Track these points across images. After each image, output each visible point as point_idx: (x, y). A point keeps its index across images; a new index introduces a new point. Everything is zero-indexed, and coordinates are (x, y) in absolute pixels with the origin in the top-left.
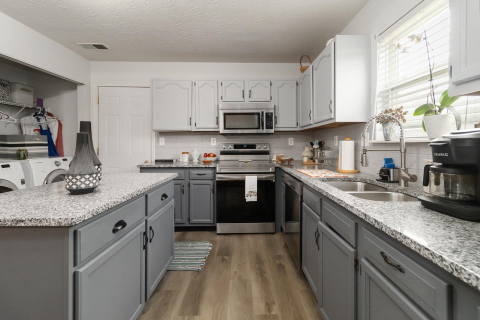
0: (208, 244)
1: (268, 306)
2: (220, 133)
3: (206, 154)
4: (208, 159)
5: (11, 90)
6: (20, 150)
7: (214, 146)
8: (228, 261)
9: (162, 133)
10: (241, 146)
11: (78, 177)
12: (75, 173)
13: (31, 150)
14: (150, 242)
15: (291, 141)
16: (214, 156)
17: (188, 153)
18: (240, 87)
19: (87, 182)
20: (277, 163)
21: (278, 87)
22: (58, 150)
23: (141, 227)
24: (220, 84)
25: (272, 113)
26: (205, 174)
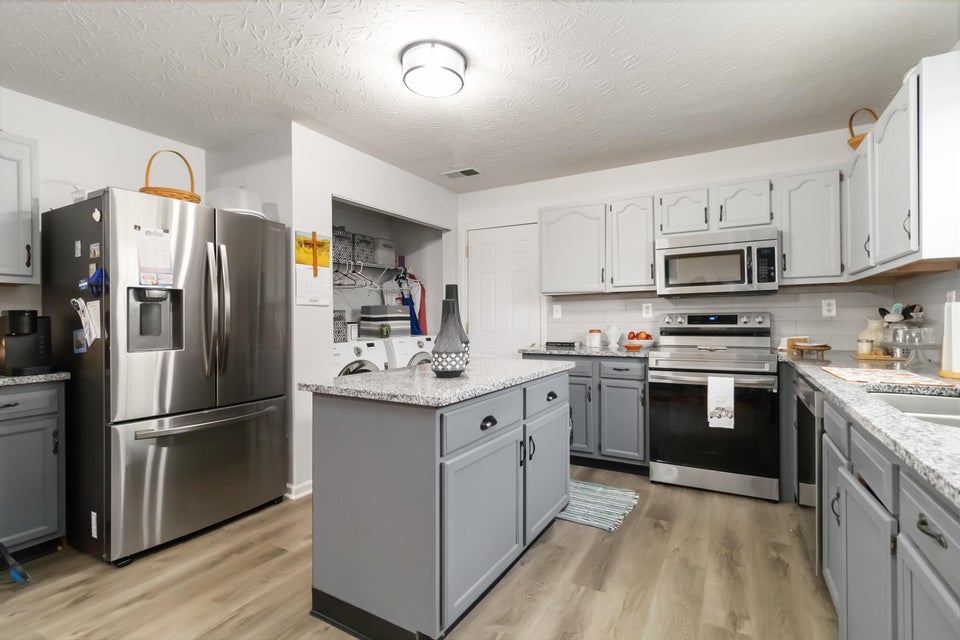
0: (632, 494)
1: (735, 619)
2: (658, 293)
3: (632, 333)
4: (636, 342)
5: (374, 249)
6: (383, 326)
7: (647, 318)
8: (665, 528)
9: (557, 298)
10: (704, 319)
11: (444, 356)
12: (441, 351)
13: (394, 325)
14: (531, 459)
15: (829, 307)
16: (648, 337)
17: (599, 331)
18: (699, 202)
19: (453, 363)
20: (790, 353)
21: (790, 192)
22: (421, 327)
23: (517, 434)
24: (657, 202)
25: (772, 249)
26: (627, 370)
